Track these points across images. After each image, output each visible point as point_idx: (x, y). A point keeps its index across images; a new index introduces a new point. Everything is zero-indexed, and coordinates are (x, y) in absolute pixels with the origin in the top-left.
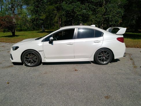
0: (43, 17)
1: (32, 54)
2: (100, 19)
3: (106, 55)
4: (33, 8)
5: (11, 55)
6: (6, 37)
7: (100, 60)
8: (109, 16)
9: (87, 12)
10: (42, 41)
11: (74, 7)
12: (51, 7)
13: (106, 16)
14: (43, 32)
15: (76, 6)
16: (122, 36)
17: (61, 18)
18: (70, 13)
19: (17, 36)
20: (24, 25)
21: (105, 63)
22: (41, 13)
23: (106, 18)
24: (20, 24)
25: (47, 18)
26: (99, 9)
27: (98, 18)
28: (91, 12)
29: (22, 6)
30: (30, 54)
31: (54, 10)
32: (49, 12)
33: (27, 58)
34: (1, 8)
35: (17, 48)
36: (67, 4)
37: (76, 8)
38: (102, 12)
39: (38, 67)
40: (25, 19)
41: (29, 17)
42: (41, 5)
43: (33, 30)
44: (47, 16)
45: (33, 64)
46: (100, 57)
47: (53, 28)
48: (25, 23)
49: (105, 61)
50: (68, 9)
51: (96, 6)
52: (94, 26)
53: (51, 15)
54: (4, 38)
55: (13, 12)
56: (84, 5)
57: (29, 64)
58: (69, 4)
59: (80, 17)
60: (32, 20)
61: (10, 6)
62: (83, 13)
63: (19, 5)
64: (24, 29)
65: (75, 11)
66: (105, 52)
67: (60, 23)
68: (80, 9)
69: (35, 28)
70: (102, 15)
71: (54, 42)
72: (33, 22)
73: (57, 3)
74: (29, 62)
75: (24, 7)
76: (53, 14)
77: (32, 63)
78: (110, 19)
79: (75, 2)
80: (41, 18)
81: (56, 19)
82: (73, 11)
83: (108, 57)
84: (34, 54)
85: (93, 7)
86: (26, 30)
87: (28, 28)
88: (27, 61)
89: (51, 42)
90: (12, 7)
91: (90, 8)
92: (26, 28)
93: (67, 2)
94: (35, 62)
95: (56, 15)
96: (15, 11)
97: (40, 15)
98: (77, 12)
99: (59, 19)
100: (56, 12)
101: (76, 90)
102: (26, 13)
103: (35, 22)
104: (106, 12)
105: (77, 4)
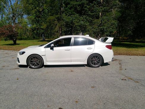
0: (44, 26)
1: (36, 58)
2: (97, 29)
3: (97, 59)
4: (34, 17)
5: (18, 58)
6: (7, 45)
7: (92, 63)
8: (104, 27)
9: (85, 23)
10: (45, 48)
11: (73, 19)
12: (52, 18)
13: (102, 27)
14: (44, 40)
15: (75, 18)
16: (111, 44)
17: (62, 28)
18: (70, 24)
19: (18, 44)
20: (24, 34)
21: (96, 66)
22: (42, 23)
23: (101, 29)
24: (20, 33)
25: (47, 27)
26: (95, 21)
27: (94, 29)
28: (88, 23)
29: (23, 15)
30: (34, 58)
31: (55, 20)
32: (50, 23)
33: (31, 62)
34: (2, 17)
35: (23, 53)
36: (67, 16)
37: (74, 19)
38: (98, 23)
39: (40, 69)
40: (26, 28)
41: (29, 26)
42: (42, 15)
43: (33, 39)
44: (48, 26)
45: (36, 67)
46: (93, 61)
47: (53, 37)
48: (25, 32)
49: (97, 64)
50: (67, 20)
51: (93, 18)
52: (88, 35)
53: (52, 25)
54: (6, 46)
55: (14, 21)
56: (81, 17)
57: (33, 67)
58: (69, 16)
59: (78, 27)
60: (32, 29)
61: (11, 15)
62: (81, 24)
63: (20, 14)
64: (24, 38)
65: (73, 22)
66: (96, 57)
67: (60, 32)
68: (78, 21)
69: (35, 37)
70: (98, 26)
71: (55, 48)
72: (33, 31)
73: (58, 14)
74: (33, 65)
75: (25, 16)
76: (53, 24)
77: (36, 65)
78: (105, 30)
79: (74, 15)
80: (42, 27)
81: (57, 29)
82: (72, 22)
83: (99, 61)
84: (38, 58)
85: (90, 19)
86: (25, 39)
87: (28, 37)
88: (32, 64)
89: (52, 49)
90: (13, 16)
91: (87, 20)
92: (26, 37)
93: (67, 14)
94: (38, 64)
95: (57, 25)
96: (16, 20)
97: (41, 25)
98: (75, 23)
99: (60, 29)
100: (56, 22)
101: (70, 83)
102: (27, 22)
103: (35, 32)
104: (101, 24)
105: (76, 16)
